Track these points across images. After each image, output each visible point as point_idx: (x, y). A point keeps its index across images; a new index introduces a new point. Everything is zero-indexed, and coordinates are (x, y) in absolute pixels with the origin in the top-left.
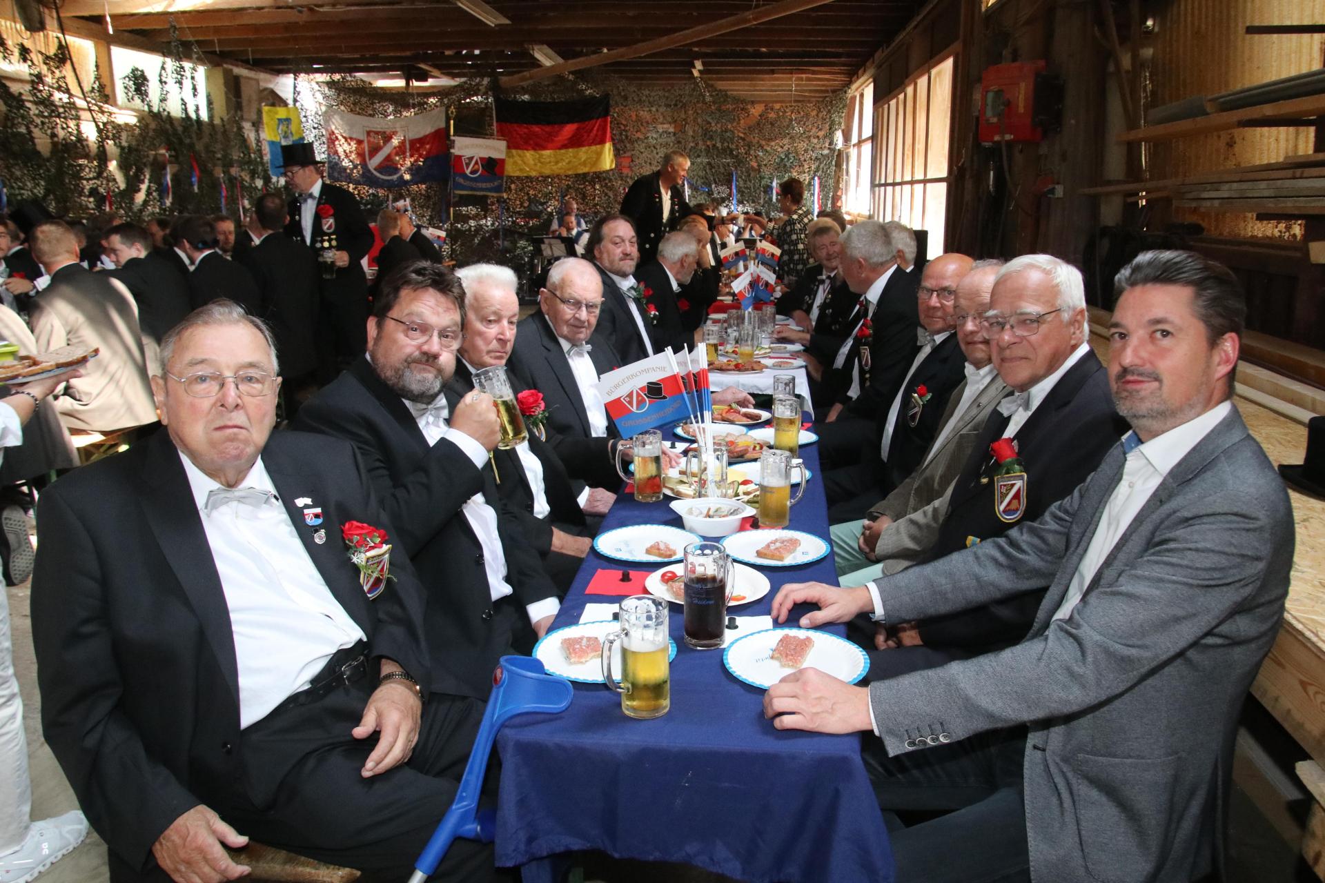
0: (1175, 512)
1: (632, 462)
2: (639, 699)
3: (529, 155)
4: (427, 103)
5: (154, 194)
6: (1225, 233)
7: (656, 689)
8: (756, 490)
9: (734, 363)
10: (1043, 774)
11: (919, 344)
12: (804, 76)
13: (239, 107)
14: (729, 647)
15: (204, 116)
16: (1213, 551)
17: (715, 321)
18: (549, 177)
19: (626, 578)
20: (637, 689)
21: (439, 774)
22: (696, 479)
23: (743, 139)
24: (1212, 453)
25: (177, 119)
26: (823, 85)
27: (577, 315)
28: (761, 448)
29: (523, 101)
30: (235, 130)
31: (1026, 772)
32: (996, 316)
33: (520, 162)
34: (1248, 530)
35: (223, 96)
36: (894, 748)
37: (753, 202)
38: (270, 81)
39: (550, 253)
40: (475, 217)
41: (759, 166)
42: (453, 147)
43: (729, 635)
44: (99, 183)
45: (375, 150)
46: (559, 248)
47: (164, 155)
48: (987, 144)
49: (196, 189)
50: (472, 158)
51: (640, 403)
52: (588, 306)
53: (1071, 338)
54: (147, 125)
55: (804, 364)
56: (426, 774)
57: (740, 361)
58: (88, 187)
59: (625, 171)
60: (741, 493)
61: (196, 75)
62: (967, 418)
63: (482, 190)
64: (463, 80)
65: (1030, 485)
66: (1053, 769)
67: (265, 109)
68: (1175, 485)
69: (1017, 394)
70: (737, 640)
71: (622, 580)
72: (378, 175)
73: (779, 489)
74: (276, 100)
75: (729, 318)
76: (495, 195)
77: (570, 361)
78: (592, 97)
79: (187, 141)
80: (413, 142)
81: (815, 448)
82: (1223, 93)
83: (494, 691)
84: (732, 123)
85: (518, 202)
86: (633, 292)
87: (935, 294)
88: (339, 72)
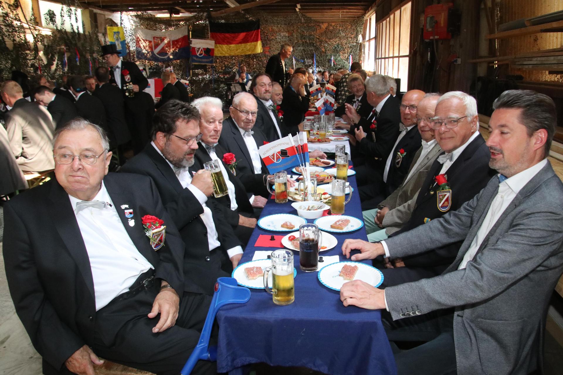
0: (522, 211)
1: (274, 185)
2: (281, 296)
3: (225, 47)
4: (179, 24)
5: (60, 66)
6: (533, 80)
7: (288, 291)
8: (329, 197)
9: (317, 139)
10: (462, 327)
11: (400, 130)
12: (345, 11)
13: (96, 26)
14: (320, 271)
15: (81, 31)
16: (540, 230)
17: (308, 120)
18: (233, 56)
19: (272, 239)
20: (280, 291)
21: (190, 328)
22: (303, 192)
23: (318, 39)
24: (539, 183)
25: (69, 32)
26: (353, 15)
27: (247, 118)
28: (331, 177)
29: (222, 23)
30: (95, 37)
31: (454, 327)
32: (438, 119)
33: (221, 50)
34: (556, 220)
35: (89, 22)
36: (396, 317)
37: (323, 66)
38: (110, 15)
39: (234, 90)
40: (202, 74)
41: (326, 50)
42: (191, 44)
43: (320, 265)
44: (35, 61)
45: (157, 45)
46: (238, 88)
47: (63, 48)
48: (427, 40)
49: (78, 64)
50: (200, 48)
51: (278, 159)
52: (252, 113)
53: (472, 129)
54: (56, 36)
55: (348, 139)
56: (184, 327)
57: (320, 138)
58: (30, 63)
59: (267, 53)
60: (323, 199)
61: (77, 13)
62: (423, 164)
63: (204, 62)
64: (195, 14)
65: (453, 196)
66: (466, 325)
67: (108, 27)
68: (522, 198)
69: (446, 154)
70: (323, 268)
71: (271, 240)
72: (158, 56)
73: (340, 197)
74: (113, 24)
75: (315, 118)
76: (210, 64)
77: (244, 139)
78: (252, 21)
79: (74, 42)
80: (173, 42)
81: (354, 177)
82: (533, 17)
83: (215, 294)
84: (313, 31)
85: (220, 68)
86: (272, 107)
87: (408, 108)
88: (140, 11)
